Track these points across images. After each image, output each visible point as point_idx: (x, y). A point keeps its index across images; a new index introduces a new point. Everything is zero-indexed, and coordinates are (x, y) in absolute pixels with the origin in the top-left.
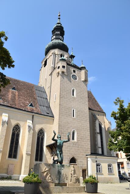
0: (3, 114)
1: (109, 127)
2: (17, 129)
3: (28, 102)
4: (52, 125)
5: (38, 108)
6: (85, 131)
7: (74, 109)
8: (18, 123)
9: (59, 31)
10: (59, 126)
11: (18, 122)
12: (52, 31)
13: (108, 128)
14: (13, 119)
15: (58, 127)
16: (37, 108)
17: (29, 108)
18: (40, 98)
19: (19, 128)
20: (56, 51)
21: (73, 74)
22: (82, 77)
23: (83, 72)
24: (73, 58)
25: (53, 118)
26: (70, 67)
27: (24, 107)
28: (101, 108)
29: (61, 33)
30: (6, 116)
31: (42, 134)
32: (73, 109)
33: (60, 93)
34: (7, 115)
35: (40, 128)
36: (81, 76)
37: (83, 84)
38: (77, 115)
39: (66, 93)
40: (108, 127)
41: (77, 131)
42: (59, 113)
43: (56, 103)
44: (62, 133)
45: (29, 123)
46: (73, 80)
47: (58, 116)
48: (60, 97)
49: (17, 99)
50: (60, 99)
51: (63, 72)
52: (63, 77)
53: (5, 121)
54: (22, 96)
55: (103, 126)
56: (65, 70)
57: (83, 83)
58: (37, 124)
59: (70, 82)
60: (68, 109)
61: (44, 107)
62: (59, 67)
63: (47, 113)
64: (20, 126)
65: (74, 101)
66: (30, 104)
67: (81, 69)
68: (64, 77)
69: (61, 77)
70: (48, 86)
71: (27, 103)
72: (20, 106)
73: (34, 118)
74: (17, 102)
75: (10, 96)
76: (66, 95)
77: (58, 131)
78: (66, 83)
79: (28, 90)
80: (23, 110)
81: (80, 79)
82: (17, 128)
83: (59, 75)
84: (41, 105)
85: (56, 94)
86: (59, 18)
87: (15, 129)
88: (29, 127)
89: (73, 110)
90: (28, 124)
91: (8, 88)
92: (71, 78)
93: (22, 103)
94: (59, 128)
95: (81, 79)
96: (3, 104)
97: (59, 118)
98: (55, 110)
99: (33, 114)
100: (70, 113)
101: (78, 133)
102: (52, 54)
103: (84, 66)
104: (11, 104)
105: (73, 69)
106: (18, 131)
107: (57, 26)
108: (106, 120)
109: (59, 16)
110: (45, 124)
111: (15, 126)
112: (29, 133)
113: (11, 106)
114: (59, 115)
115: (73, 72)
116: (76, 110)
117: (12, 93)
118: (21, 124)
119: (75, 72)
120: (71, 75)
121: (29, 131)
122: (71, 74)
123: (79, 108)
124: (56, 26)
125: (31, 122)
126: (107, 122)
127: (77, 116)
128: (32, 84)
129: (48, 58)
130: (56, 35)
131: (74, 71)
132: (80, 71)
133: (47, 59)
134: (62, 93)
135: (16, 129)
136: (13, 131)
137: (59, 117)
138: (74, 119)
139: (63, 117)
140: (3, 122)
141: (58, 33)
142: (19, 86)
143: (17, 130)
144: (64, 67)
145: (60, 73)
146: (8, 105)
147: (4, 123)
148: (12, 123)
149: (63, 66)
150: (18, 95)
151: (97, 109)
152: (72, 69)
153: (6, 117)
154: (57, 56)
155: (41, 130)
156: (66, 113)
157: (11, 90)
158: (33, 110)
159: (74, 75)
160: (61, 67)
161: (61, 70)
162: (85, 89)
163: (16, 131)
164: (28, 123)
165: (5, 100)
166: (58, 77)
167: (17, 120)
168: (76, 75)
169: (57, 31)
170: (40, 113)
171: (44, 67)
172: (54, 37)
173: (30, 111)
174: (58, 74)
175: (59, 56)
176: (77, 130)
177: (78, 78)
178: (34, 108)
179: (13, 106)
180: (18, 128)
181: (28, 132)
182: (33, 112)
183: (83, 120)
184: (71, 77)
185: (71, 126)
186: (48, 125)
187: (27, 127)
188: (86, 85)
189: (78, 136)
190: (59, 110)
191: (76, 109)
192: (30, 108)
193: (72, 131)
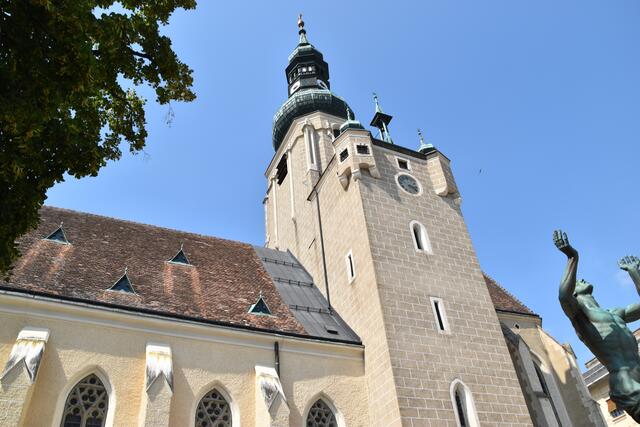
0: (150, 348)
1: (571, 368)
2: (213, 409)
3: (245, 301)
4: (359, 379)
5: (288, 315)
6: (501, 382)
7: (436, 299)
8: (217, 383)
9: (310, 64)
10: (395, 375)
11: (218, 378)
12: (288, 70)
13: (568, 374)
14: (192, 367)
15: (391, 379)
16: (285, 318)
17: (253, 317)
18: (286, 285)
19: (225, 405)
20: (317, 119)
21: (400, 173)
22: (433, 181)
23: (434, 163)
24: (387, 124)
25: (358, 349)
26: (384, 152)
27: (232, 315)
28: (515, 303)
29: (317, 69)
30: (162, 354)
31: (324, 421)
32: (432, 300)
33: (371, 244)
34: (167, 350)
35: (314, 394)
36: (429, 178)
37: (446, 207)
38: (456, 322)
39: (394, 242)
40: (568, 367)
41: (472, 389)
42: (385, 319)
43: (359, 285)
44: (415, 402)
45: (263, 375)
46: (406, 195)
47: (383, 332)
48: (374, 258)
49: (198, 290)
50: (375, 264)
51: (364, 169)
52: (367, 185)
53: (161, 374)
54: (215, 280)
55: (544, 368)
56: (369, 159)
57: (445, 203)
58: (299, 379)
59: (398, 199)
60: (416, 301)
61: (313, 314)
62: (344, 155)
63: (329, 332)
64: (227, 393)
65: (429, 268)
66: (253, 306)
67: (424, 155)
68: (372, 185)
69: (363, 186)
70: (306, 241)
71: (242, 304)
72: (216, 313)
73: (280, 354)
74: (200, 301)
75: (169, 281)
76: (396, 249)
77: (396, 397)
78: (385, 205)
79: (234, 261)
80: (232, 326)
81: (429, 187)
82: (214, 405)
83: (352, 179)
84: (297, 308)
85: (350, 253)
86: (303, 32)
87: (205, 409)
88: (268, 391)
89: (436, 304)
90: (259, 382)
91: (158, 258)
92: (396, 187)
93: (222, 303)
94: (397, 381)
95: (431, 188)
96: (143, 307)
97: (388, 339)
98: (363, 316)
99: (277, 338)
100: (427, 318)
101: (476, 396)
102: (303, 130)
103: (430, 146)
104: (176, 308)
105: (396, 158)
106: (221, 416)
107: (300, 52)
108: (549, 343)
109: (302, 24)
110: (333, 377)
111: (207, 396)
112: (273, 417)
113: (179, 313)
114: (387, 327)
115: (400, 166)
116: (445, 303)
117: (177, 271)
118: (231, 384)
119: (406, 167)
120: (396, 177)
121: (273, 410)
122: (396, 173)
123: (454, 293)
124: (296, 51)
125: (273, 372)
126: (558, 348)
127: (457, 324)
128: (244, 245)
129: (291, 150)
130: (304, 77)
131: (403, 165)
132: (424, 161)
133: (285, 155)
134: (376, 241)
135: (210, 411)
136: (197, 420)
137: (388, 334)
138: (448, 337)
139: (403, 333)
140: (150, 381)
141: (308, 71)
142: (196, 252)
143: (218, 413)
144: (362, 149)
145: (355, 170)
146: (165, 309)
147: (155, 382)
148: (191, 384)
149: (358, 147)
150: (200, 279)
151: (504, 305)
152: (394, 158)
153: (162, 358)
154: (320, 134)
155: (319, 406)
156: (411, 315)
157: (169, 263)
158: (271, 323)
159: (407, 178)
160: (352, 151)
161: (354, 160)
162: (457, 224)
163: (213, 419)
164: (262, 379)
165: (151, 295)
166: (346, 189)
167: (212, 370)
168: (413, 177)
169: (304, 66)
170: (301, 333)
171: (280, 183)
172: (298, 84)
173: (261, 327)
174: (345, 180)
175: (329, 132)
176: (471, 381)
177: (423, 185)
178: (273, 317)
179: (186, 313)
180: (222, 406)
181: (269, 414)
182: (273, 328)
183: (482, 340)
184: (394, 182)
185: (444, 370)
186: (345, 380)
187: (260, 396)
188: (457, 208)
189: (479, 407)
190: (382, 308)
191: (444, 299)
192: (257, 317)
193: (452, 387)
